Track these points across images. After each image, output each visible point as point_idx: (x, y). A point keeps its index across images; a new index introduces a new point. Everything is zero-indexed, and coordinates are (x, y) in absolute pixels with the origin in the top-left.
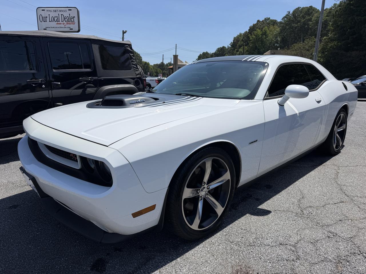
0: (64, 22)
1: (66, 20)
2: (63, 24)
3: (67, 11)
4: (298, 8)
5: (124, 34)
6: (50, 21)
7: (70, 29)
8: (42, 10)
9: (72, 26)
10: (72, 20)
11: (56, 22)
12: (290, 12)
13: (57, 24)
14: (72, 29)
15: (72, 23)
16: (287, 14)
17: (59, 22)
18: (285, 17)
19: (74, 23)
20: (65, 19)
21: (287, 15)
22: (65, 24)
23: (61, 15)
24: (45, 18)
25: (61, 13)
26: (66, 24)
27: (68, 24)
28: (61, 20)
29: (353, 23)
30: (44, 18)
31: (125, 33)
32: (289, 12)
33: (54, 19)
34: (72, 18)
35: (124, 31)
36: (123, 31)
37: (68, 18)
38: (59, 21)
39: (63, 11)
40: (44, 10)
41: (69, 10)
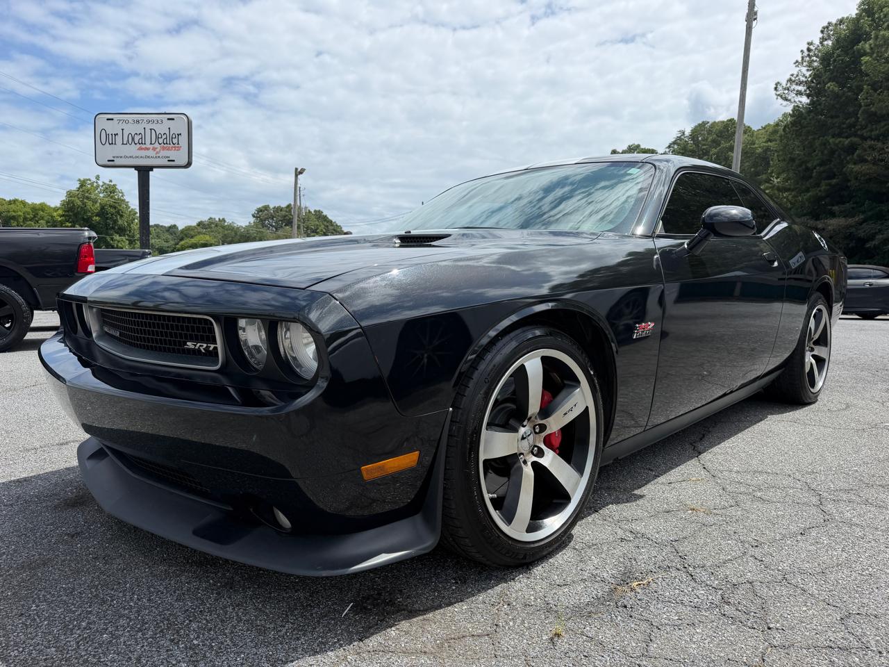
0: (157, 145)
1: (161, 141)
2: (154, 149)
3: (165, 121)
4: (703, 122)
5: (299, 176)
6: (123, 144)
7: (169, 161)
8: (108, 119)
9: (172, 154)
10: (175, 141)
11: (138, 146)
12: (686, 133)
13: (141, 149)
14: (174, 161)
15: (175, 147)
16: (679, 135)
17: (143, 146)
18: (674, 143)
19: (179, 149)
20: (157, 138)
21: (679, 138)
22: (158, 150)
23: (151, 129)
24: (114, 136)
25: (148, 127)
26: (160, 151)
27: (164, 149)
28: (148, 141)
29: (826, 152)
30: (110, 136)
31: (301, 173)
32: (684, 133)
33: (133, 139)
34: (174, 136)
35: (299, 170)
36: (296, 169)
37: (164, 137)
38: (143, 142)
39: (155, 122)
40: (112, 119)
41: (168, 119)
